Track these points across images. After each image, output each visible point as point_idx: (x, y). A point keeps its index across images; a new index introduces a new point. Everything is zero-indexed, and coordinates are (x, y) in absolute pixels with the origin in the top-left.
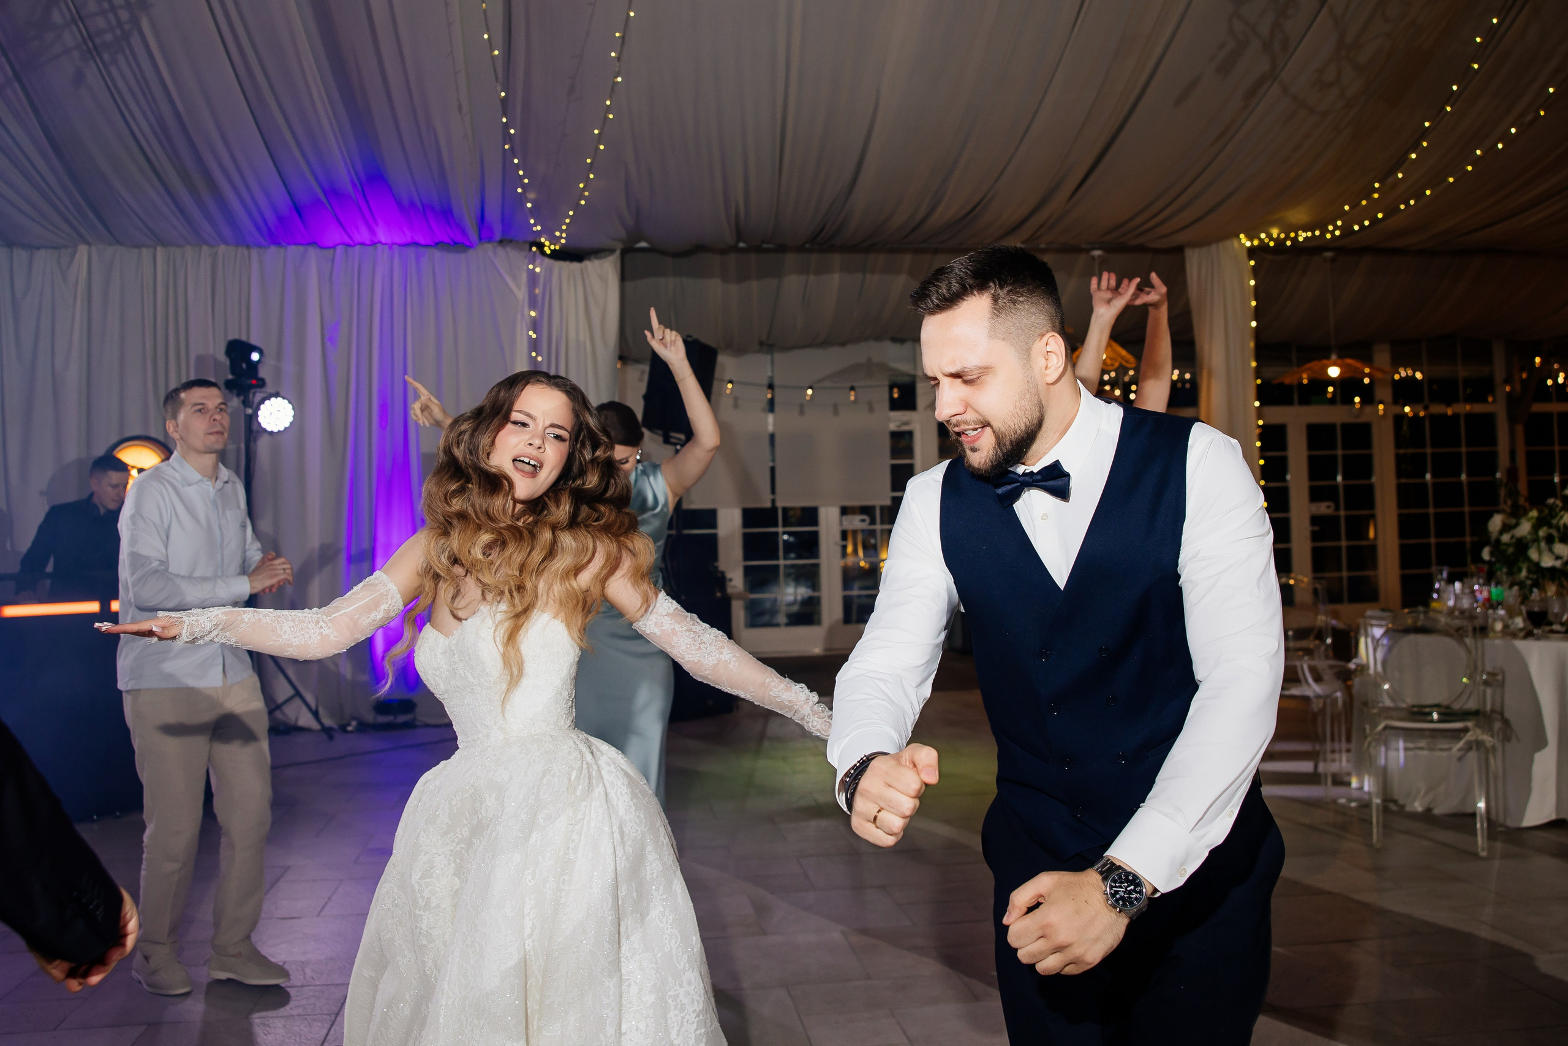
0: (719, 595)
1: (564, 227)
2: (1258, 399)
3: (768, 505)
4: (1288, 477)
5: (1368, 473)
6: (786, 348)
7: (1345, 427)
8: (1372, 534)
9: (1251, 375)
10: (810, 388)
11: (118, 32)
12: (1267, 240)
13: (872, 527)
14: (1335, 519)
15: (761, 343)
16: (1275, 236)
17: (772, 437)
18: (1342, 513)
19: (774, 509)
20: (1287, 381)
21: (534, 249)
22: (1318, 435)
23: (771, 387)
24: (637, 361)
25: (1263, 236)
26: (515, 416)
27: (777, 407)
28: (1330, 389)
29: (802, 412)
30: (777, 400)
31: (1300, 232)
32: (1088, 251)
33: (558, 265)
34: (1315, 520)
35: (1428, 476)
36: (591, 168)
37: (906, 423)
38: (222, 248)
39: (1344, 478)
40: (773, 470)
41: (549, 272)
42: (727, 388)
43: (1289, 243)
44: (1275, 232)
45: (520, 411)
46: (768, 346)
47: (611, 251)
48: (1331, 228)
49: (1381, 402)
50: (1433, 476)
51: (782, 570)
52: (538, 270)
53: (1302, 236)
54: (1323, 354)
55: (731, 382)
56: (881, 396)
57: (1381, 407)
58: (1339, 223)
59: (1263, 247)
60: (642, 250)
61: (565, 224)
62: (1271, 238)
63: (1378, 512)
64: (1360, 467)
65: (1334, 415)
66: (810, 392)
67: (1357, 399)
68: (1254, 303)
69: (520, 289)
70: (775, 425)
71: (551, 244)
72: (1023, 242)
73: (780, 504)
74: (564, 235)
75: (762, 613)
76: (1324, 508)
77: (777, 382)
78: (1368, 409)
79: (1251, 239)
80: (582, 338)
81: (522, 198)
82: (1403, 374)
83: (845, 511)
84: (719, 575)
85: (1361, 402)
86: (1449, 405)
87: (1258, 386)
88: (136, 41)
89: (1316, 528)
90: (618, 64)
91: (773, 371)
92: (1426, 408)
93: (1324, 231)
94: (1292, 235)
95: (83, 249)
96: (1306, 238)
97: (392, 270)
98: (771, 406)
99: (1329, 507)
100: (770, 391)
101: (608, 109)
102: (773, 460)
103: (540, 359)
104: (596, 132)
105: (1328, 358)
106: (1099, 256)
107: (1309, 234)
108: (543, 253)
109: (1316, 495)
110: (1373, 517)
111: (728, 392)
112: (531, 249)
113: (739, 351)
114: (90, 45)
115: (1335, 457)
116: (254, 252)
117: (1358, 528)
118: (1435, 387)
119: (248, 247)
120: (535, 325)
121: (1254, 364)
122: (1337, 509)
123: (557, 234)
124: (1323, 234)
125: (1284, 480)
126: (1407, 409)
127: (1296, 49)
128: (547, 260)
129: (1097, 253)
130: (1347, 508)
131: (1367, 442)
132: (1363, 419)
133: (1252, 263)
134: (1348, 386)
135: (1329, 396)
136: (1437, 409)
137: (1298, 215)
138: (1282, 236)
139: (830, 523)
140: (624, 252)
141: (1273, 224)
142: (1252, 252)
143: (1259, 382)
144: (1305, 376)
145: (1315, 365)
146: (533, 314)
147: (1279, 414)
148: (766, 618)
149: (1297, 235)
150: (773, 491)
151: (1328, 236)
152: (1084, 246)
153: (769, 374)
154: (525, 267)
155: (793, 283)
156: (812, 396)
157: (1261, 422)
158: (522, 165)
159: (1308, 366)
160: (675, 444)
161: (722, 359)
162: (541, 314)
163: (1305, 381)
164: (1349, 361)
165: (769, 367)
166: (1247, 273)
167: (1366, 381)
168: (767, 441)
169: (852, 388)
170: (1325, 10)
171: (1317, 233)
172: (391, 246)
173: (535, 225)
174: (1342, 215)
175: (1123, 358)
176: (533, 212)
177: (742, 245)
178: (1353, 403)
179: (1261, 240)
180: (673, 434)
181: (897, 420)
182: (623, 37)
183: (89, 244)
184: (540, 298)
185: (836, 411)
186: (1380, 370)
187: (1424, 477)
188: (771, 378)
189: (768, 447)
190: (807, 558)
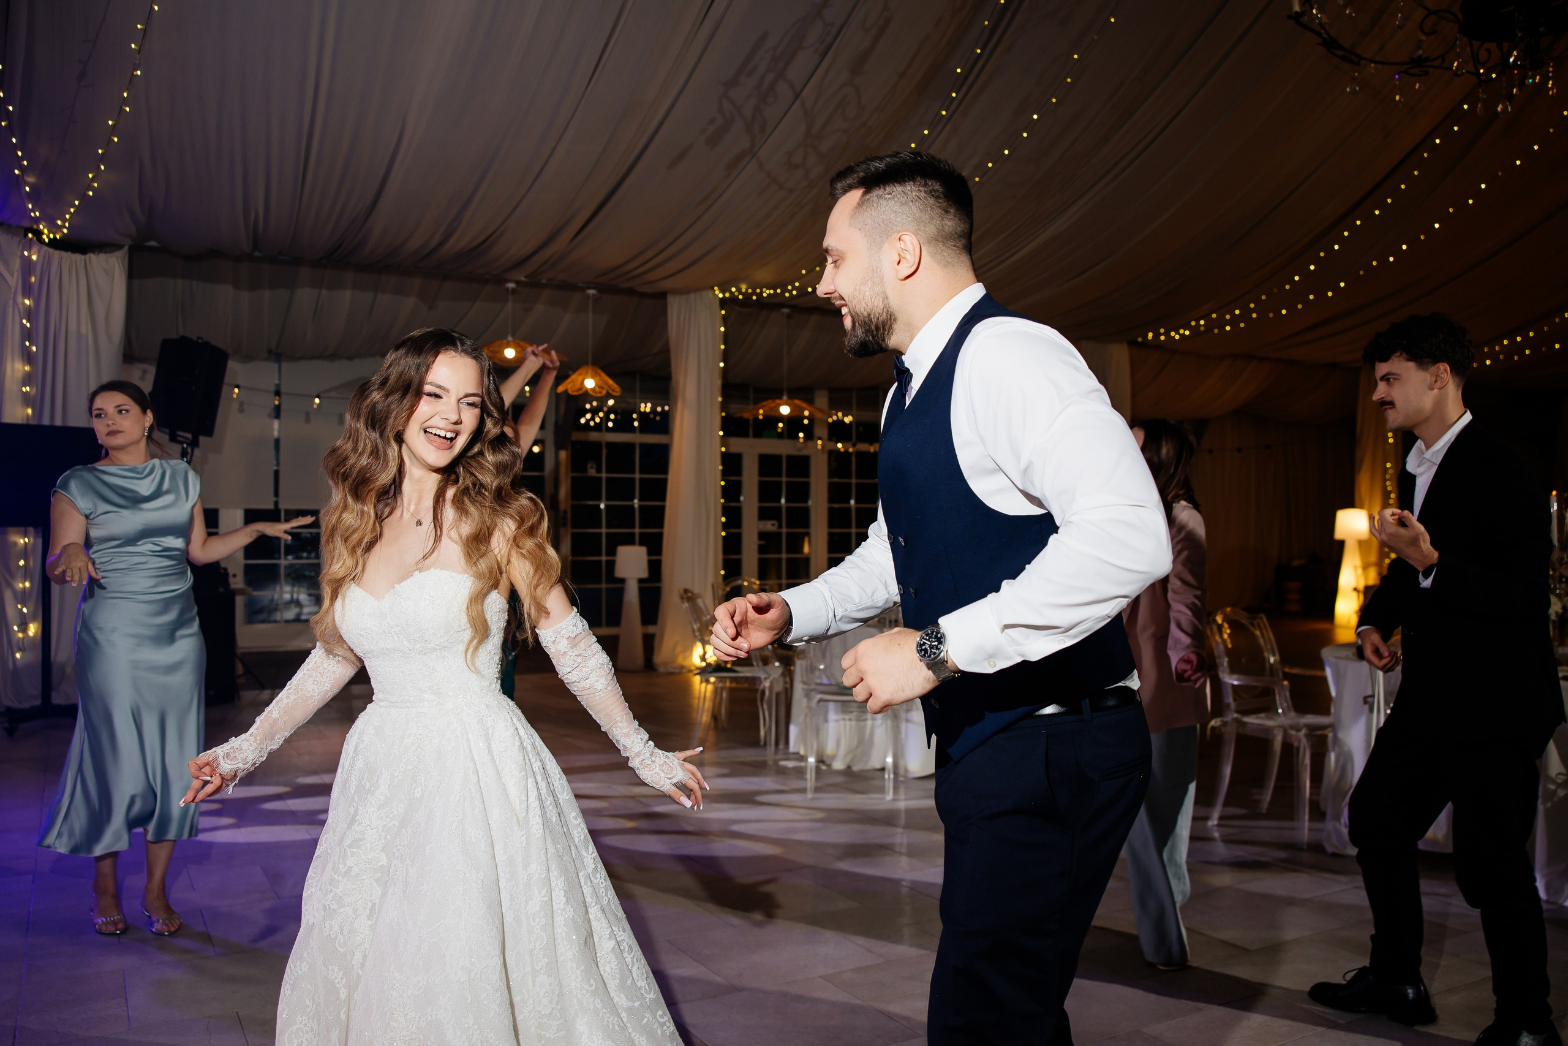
0: (221, 590)
1: (67, 216)
2: (722, 429)
3: (271, 506)
4: (742, 498)
5: (805, 497)
6: (294, 358)
7: (790, 458)
8: (806, 549)
9: (717, 408)
10: (318, 397)
12: (736, 294)
14: (778, 535)
15: (270, 352)
16: (743, 290)
17: (277, 442)
18: (784, 530)
19: (277, 511)
20: (746, 415)
21: (30, 235)
22: (768, 464)
23: (278, 393)
24: (141, 360)
25: (733, 289)
26: (428, 388)
27: (283, 414)
28: (781, 425)
29: (308, 420)
30: (283, 407)
31: (764, 289)
32: (583, 289)
33: (57, 254)
34: (762, 535)
35: (852, 502)
36: (102, 159)
39: (787, 501)
40: (277, 474)
41: (46, 261)
42: (234, 392)
43: (754, 298)
44: (744, 288)
45: (430, 384)
46: (277, 355)
47: (118, 247)
48: (790, 288)
49: (820, 438)
50: (857, 502)
51: (282, 571)
52: (34, 257)
53: (767, 293)
54: (776, 394)
55: (237, 386)
57: (820, 442)
58: (797, 284)
59: (733, 300)
60: (151, 249)
61: (70, 213)
62: (740, 293)
63: (813, 530)
64: (800, 492)
65: (781, 448)
66: (317, 401)
67: (801, 435)
68: (723, 347)
69: (12, 276)
70: (279, 431)
71: (50, 232)
72: (526, 277)
73: (284, 506)
74: (67, 225)
75: (261, 611)
76: (769, 526)
77: (283, 390)
78: (810, 443)
79: (724, 293)
80: (83, 330)
81: (19, 182)
82: (835, 418)
84: (222, 571)
85: (805, 438)
86: (871, 444)
87: (723, 418)
89: (763, 543)
90: (138, 56)
91: (280, 379)
92: (854, 445)
93: (784, 290)
94: (758, 291)
96: (769, 295)
98: (277, 412)
99: (773, 525)
100: (277, 398)
101: (125, 101)
102: (278, 465)
103: (34, 349)
104: (110, 123)
105: (780, 398)
106: (593, 295)
107: (772, 292)
108: (42, 241)
109: (763, 514)
110: (808, 534)
111: (235, 396)
112: (26, 235)
113: (248, 358)
115: (780, 483)
117: (795, 543)
118: (861, 429)
120: (29, 314)
121: (720, 399)
122: (780, 526)
123: (59, 222)
124: (783, 293)
125: (738, 501)
126: (840, 445)
127: (772, 133)
128: (45, 248)
129: (591, 292)
130: (788, 526)
131: (806, 473)
132: (804, 453)
133: (723, 312)
134: (794, 423)
135: (779, 430)
136: (863, 447)
137: (763, 274)
138: (750, 291)
140: (132, 251)
141: (743, 280)
142: (723, 303)
143: (723, 414)
144: (761, 411)
145: (770, 403)
146: (27, 302)
147: (738, 445)
148: (264, 616)
149: (762, 292)
150: (276, 494)
151: (787, 295)
152: (580, 285)
153: (277, 382)
154: (19, 254)
155: (305, 295)
156: (318, 405)
157: (723, 449)
158: (20, 146)
159: (765, 403)
160: (182, 443)
161: (232, 365)
162: (37, 302)
163: (761, 417)
164: (797, 402)
165: (276, 375)
166: (719, 320)
167: (806, 422)
168: (272, 445)
170: (798, 103)
171: (779, 291)
173: (33, 210)
174: (800, 278)
175: (609, 386)
176: (30, 197)
177: (257, 254)
178: (798, 438)
179: (732, 293)
180: (179, 433)
182: (145, 31)
184: (36, 288)
186: (821, 410)
187: (849, 502)
188: (278, 386)
189: (272, 451)
190: (307, 558)
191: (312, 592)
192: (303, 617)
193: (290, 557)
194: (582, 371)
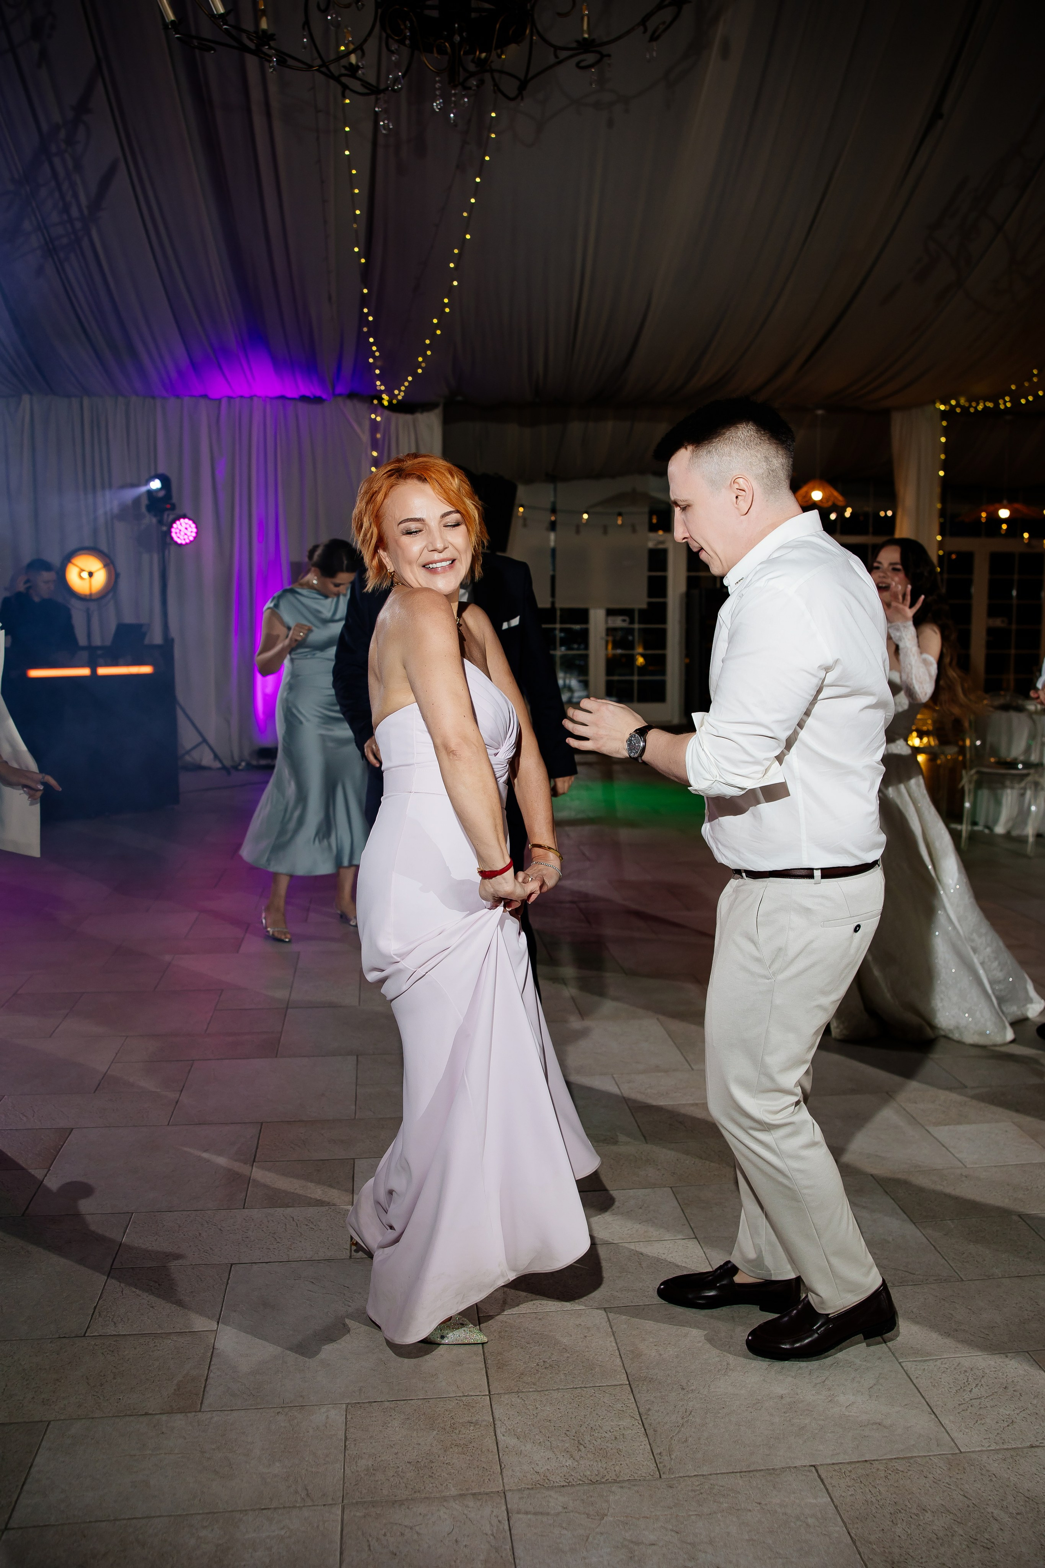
1: (403, 388)
2: (940, 534)
3: (549, 605)
4: (971, 596)
6: (567, 479)
7: (1016, 556)
9: (936, 514)
10: (587, 512)
11: (73, 237)
12: (956, 406)
13: (631, 626)
14: (1008, 631)
15: (547, 474)
16: (962, 403)
17: (553, 551)
18: (1014, 626)
19: (553, 608)
21: (376, 403)
22: (999, 562)
23: (554, 511)
25: (954, 403)
27: (558, 527)
28: (1004, 527)
29: (578, 531)
30: (558, 522)
31: (981, 403)
32: (814, 410)
33: (395, 416)
34: (990, 631)
36: (428, 347)
37: (662, 542)
38: (134, 399)
40: (553, 578)
41: (387, 421)
42: (520, 511)
43: (972, 410)
44: (962, 401)
46: (552, 478)
47: (436, 406)
48: (1004, 400)
52: (379, 419)
53: (982, 406)
54: (997, 499)
55: (522, 506)
56: (642, 520)
58: (1010, 398)
59: (953, 411)
60: (459, 402)
61: (404, 385)
62: (960, 406)
65: (1008, 547)
66: (585, 516)
67: (1027, 535)
68: (943, 456)
69: (364, 433)
70: (555, 541)
71: (390, 400)
73: (559, 605)
74: (402, 394)
76: (998, 623)
77: (559, 507)
78: (1036, 543)
79: (945, 405)
81: (372, 367)
83: (610, 612)
85: (1030, 537)
87: (941, 523)
88: (85, 243)
89: (992, 638)
90: (455, 272)
91: (555, 496)
93: (999, 402)
94: (975, 404)
95: (26, 398)
97: (265, 417)
98: (553, 526)
99: (1004, 621)
100: (554, 514)
101: (446, 305)
102: (554, 570)
104: (435, 321)
105: (999, 502)
106: (822, 415)
107: (990, 405)
108: (383, 406)
109: (992, 612)
111: (521, 514)
112: (373, 403)
113: (529, 481)
114: (51, 246)
115: (1012, 578)
116: (159, 402)
119: (153, 397)
121: (939, 506)
122: (1010, 623)
123: (396, 392)
124: (997, 405)
125: (969, 598)
127: (977, 264)
128: (386, 412)
129: (820, 412)
130: (1018, 622)
132: (1031, 551)
133: (944, 423)
134: (1018, 525)
135: (1003, 532)
137: (979, 389)
138: (968, 404)
139: (598, 621)
140: (446, 407)
141: (962, 394)
142: (945, 415)
143: (942, 519)
144: (983, 515)
145: (990, 507)
146: (375, 454)
149: (978, 405)
150: (553, 595)
151: (1003, 406)
152: (810, 406)
153: (553, 500)
154: (368, 416)
155: (576, 428)
156: (587, 519)
157: (942, 552)
158: (376, 343)
159: (984, 508)
162: (381, 454)
163: (984, 520)
164: (1017, 505)
165: (552, 495)
166: (941, 431)
168: (549, 554)
169: (620, 514)
170: (1001, 234)
171: (994, 404)
172: (264, 399)
173: (380, 385)
174: (1010, 393)
175: (836, 498)
176: (379, 377)
177: (539, 401)
178: (1024, 537)
179: (952, 406)
181: (653, 540)
182: (460, 253)
183: (30, 393)
184: (380, 443)
185: (605, 531)
188: (555, 503)
189: (549, 560)
190: (578, 649)
191: (581, 678)
192: (575, 700)
193: (563, 648)
194: (810, 485)
